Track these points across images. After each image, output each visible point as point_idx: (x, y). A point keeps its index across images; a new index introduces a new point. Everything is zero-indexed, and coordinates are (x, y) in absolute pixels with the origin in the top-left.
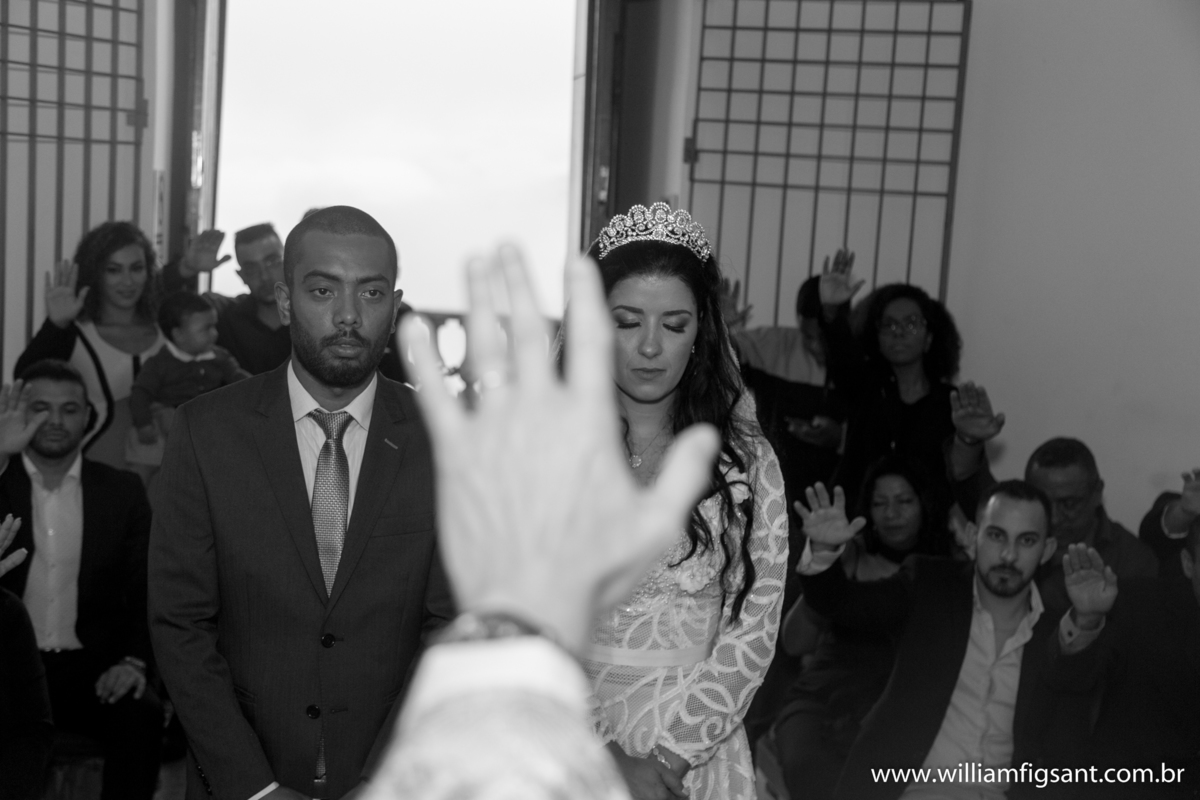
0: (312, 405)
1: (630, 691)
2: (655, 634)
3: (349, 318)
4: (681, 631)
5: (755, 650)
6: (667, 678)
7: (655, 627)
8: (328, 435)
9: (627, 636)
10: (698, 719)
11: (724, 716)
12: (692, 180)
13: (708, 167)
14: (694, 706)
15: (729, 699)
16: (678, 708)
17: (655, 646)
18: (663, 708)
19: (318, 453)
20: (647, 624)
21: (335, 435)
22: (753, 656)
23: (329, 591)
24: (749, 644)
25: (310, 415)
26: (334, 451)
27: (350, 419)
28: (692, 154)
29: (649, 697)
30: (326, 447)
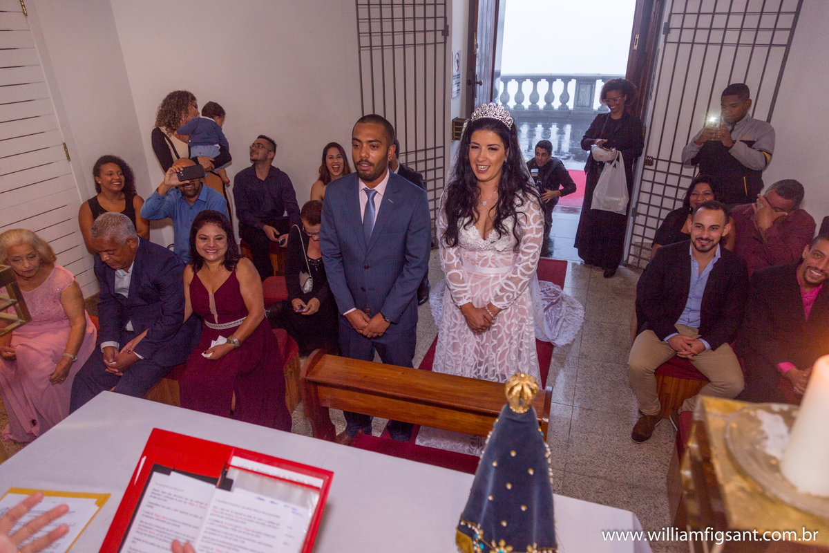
0: (364, 186)
1: (481, 281)
2: (490, 263)
4: (500, 262)
5: (524, 269)
6: (495, 277)
7: (490, 261)
8: (369, 197)
9: (480, 263)
10: (503, 294)
11: (513, 293)
12: (666, 42)
14: (502, 290)
15: (514, 287)
16: (497, 289)
17: (490, 267)
18: (493, 287)
20: (487, 260)
21: (371, 197)
22: (524, 271)
24: (522, 267)
25: (364, 190)
26: (371, 203)
27: (376, 192)
29: (488, 283)
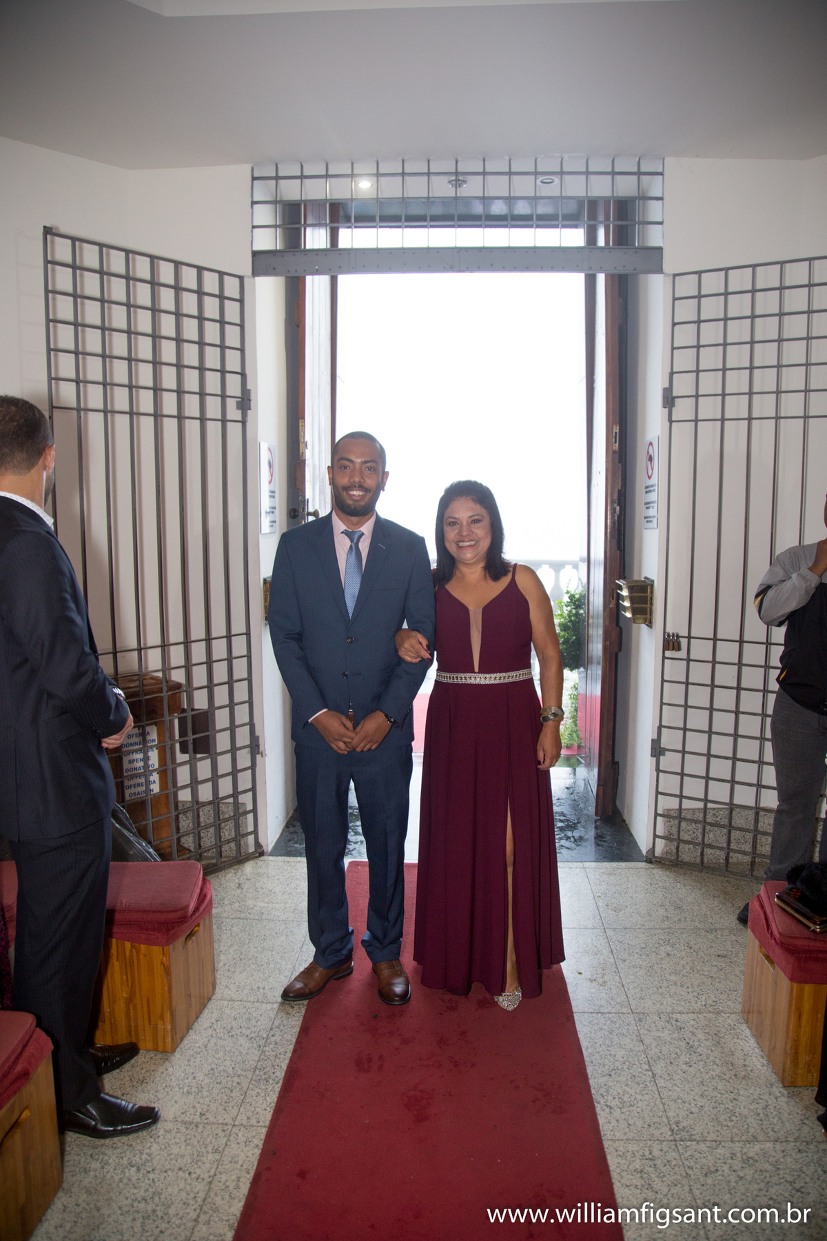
0: (343, 527)
3: (357, 480)
8: (352, 541)
12: (671, 421)
13: (683, 409)
19: (347, 551)
21: (355, 541)
23: (351, 615)
25: (342, 533)
26: (355, 549)
27: (363, 534)
28: (669, 400)
30: (351, 547)
